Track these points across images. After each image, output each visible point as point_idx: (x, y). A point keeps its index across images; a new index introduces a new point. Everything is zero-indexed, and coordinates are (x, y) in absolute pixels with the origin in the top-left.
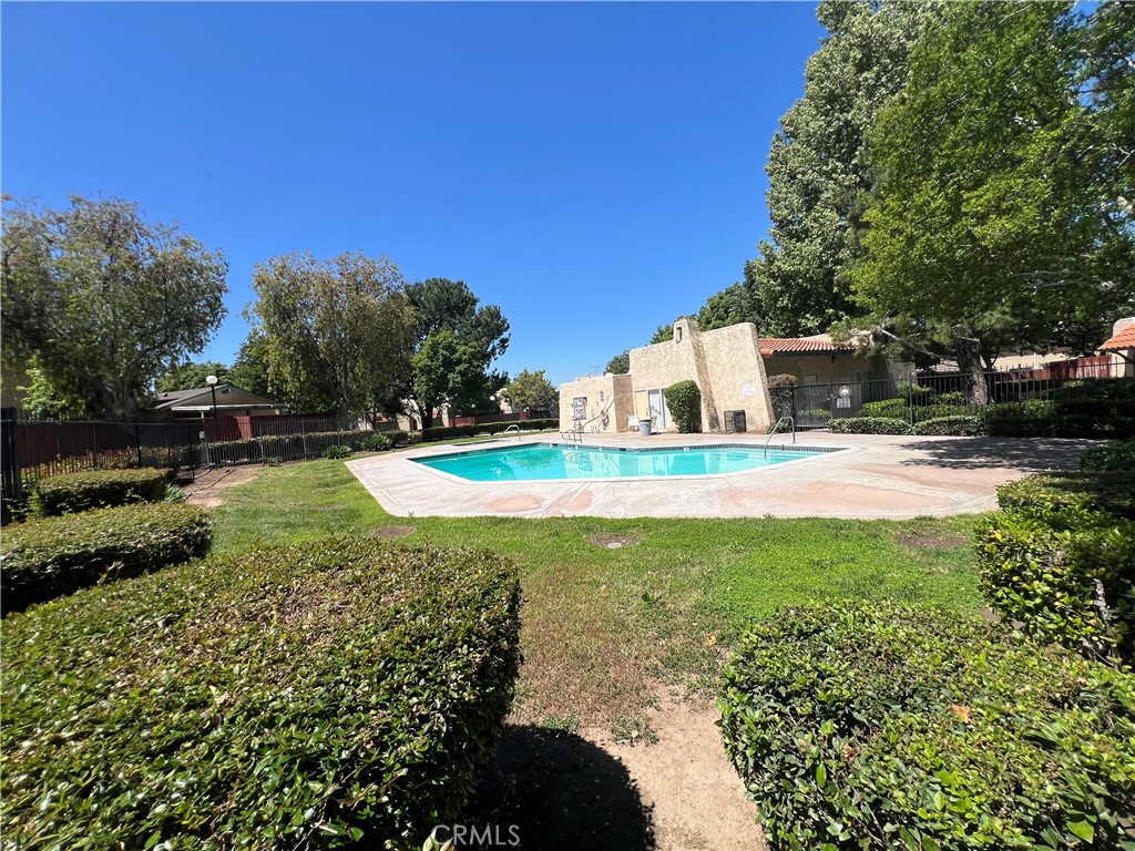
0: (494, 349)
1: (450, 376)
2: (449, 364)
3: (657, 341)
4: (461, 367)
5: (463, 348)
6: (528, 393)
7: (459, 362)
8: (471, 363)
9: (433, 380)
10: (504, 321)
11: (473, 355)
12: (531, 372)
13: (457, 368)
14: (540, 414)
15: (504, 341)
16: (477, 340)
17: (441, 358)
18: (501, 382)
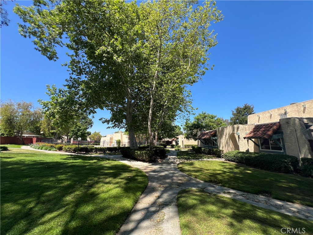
0: (89, 127)
1: (78, 133)
2: (79, 130)
3: (115, 133)
4: (81, 131)
5: (82, 127)
6: (95, 137)
7: (81, 130)
8: (84, 130)
9: (74, 133)
10: (92, 122)
11: (84, 129)
12: (97, 132)
13: (80, 131)
14: (97, 142)
15: (92, 125)
16: (86, 126)
17: (77, 129)
18: (89, 134)
